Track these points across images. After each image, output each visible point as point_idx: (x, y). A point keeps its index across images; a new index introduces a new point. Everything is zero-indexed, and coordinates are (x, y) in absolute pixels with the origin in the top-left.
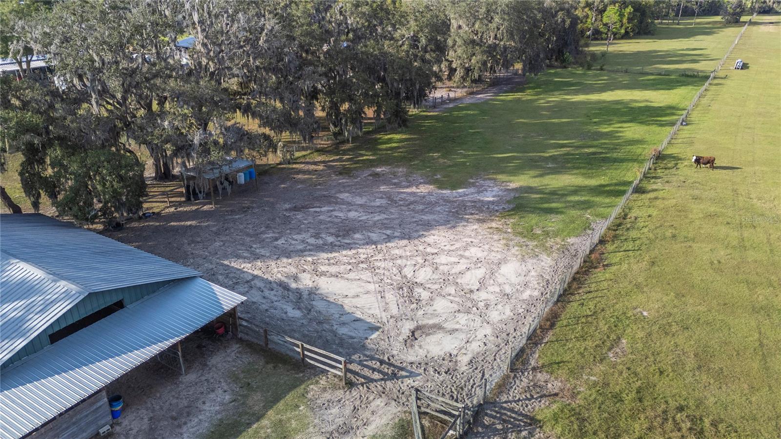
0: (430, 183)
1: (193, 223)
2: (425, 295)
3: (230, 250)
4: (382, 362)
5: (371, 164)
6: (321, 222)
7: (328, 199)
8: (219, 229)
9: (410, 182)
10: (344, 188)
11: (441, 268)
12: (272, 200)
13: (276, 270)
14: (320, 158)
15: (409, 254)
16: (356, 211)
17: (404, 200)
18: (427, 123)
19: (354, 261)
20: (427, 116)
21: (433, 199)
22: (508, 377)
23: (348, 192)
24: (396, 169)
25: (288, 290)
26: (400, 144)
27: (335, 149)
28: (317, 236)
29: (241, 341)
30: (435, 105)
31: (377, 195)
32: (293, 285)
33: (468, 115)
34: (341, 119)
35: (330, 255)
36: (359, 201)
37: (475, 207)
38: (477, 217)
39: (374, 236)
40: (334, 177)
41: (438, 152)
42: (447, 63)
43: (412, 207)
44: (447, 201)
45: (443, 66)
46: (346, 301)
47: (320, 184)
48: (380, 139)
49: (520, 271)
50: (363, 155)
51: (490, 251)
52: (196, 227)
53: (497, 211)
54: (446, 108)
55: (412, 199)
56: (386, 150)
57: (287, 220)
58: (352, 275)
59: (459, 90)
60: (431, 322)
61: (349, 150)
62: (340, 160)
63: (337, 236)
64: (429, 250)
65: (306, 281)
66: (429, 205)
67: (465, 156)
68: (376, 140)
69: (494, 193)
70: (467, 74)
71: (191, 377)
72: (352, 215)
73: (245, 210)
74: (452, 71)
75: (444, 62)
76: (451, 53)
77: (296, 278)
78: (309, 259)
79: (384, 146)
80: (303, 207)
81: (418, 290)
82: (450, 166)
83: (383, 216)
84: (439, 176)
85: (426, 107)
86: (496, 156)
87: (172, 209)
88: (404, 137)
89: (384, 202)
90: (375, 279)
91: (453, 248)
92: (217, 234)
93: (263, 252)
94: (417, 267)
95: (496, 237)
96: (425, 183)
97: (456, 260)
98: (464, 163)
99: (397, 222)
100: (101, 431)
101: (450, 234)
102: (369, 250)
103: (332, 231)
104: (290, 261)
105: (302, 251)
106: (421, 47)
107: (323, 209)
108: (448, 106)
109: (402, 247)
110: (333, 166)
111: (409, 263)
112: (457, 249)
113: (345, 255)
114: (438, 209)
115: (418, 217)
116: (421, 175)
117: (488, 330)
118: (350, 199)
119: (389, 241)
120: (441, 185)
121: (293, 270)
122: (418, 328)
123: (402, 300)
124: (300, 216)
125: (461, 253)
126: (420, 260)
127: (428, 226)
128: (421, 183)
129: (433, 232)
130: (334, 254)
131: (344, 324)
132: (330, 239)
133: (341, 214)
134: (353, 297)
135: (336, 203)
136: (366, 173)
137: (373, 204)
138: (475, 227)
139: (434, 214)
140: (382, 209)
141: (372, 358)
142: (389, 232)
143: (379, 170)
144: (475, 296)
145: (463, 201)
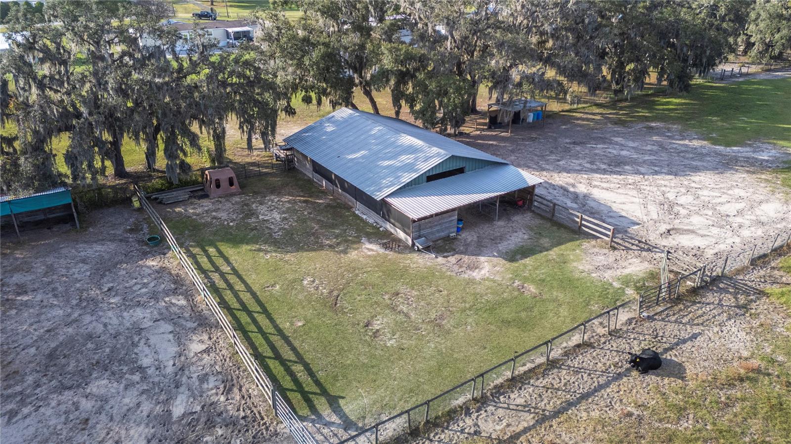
0: (704, 139)
1: (494, 143)
2: (683, 212)
3: (522, 163)
4: (640, 242)
5: (647, 119)
6: (596, 154)
7: (603, 140)
8: (513, 149)
9: (684, 136)
10: (618, 134)
11: (703, 198)
12: (555, 135)
13: (558, 179)
14: (597, 111)
15: (673, 185)
16: (628, 151)
17: (676, 148)
18: (710, 92)
19: (623, 182)
20: (712, 87)
21: (704, 151)
22: (747, 267)
23: (622, 137)
24: (670, 126)
25: (568, 191)
26: (679, 107)
27: (613, 105)
28: (592, 163)
29: (533, 212)
30: (723, 77)
31: (649, 142)
32: (572, 189)
33: (758, 89)
34: (624, 77)
35: (602, 176)
36: (631, 144)
37: (747, 161)
38: (748, 169)
39: (642, 170)
40: (610, 125)
41: (718, 116)
42: (745, 38)
43: (682, 154)
44: (718, 154)
45: (739, 40)
46: (614, 205)
47: (597, 129)
48: (658, 101)
49: (780, 210)
50: (639, 112)
51: (754, 193)
52: (496, 145)
53: (770, 167)
54: (734, 81)
55: (683, 149)
56: (663, 110)
57: (567, 150)
58: (620, 191)
59: (754, 66)
60: (685, 228)
61: (626, 107)
62: (617, 114)
63: (609, 165)
64: (693, 185)
65: (582, 189)
66: (699, 155)
67: (746, 122)
68: (654, 101)
69: (771, 154)
70: (767, 50)
71: (501, 223)
72: (624, 153)
73: (533, 140)
74: (749, 45)
75: (741, 36)
76: (752, 27)
77: (573, 186)
78: (586, 176)
79: (661, 107)
80: (581, 143)
81: (676, 209)
82: (728, 129)
83: (652, 157)
84: (714, 135)
85: (712, 78)
86: (781, 126)
87: (478, 132)
88: (683, 101)
89: (655, 148)
90: (640, 196)
91: (717, 187)
92: (513, 151)
93: (548, 167)
94: (679, 194)
95: (762, 185)
96: (698, 139)
97: (719, 195)
98: (744, 128)
99: (666, 163)
100: (451, 235)
101: (717, 177)
102: (638, 178)
103: (606, 161)
104: (569, 175)
105: (579, 171)
106: (720, 17)
107: (598, 146)
108: (737, 80)
109: (667, 180)
110: (609, 118)
111: (672, 190)
112: (721, 188)
113: (615, 178)
114: (709, 159)
115: (687, 162)
116: (696, 133)
117: (737, 240)
118: (623, 142)
119: (657, 175)
120: (715, 142)
121: (572, 181)
122: (673, 229)
123: (662, 211)
124: (578, 148)
125: (725, 191)
126: (683, 190)
127: (696, 169)
128: (694, 139)
129: (700, 174)
130: (605, 176)
131: (611, 217)
132: (603, 166)
133: (614, 152)
134: (621, 204)
135: (611, 143)
136: (640, 126)
137: (644, 148)
138: (743, 176)
139: (703, 161)
140: (651, 153)
141: (632, 238)
142: (656, 169)
143: (653, 124)
144: (730, 219)
145: (736, 156)
